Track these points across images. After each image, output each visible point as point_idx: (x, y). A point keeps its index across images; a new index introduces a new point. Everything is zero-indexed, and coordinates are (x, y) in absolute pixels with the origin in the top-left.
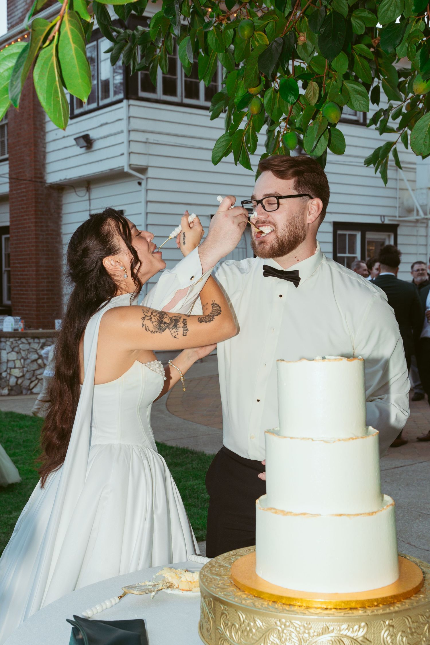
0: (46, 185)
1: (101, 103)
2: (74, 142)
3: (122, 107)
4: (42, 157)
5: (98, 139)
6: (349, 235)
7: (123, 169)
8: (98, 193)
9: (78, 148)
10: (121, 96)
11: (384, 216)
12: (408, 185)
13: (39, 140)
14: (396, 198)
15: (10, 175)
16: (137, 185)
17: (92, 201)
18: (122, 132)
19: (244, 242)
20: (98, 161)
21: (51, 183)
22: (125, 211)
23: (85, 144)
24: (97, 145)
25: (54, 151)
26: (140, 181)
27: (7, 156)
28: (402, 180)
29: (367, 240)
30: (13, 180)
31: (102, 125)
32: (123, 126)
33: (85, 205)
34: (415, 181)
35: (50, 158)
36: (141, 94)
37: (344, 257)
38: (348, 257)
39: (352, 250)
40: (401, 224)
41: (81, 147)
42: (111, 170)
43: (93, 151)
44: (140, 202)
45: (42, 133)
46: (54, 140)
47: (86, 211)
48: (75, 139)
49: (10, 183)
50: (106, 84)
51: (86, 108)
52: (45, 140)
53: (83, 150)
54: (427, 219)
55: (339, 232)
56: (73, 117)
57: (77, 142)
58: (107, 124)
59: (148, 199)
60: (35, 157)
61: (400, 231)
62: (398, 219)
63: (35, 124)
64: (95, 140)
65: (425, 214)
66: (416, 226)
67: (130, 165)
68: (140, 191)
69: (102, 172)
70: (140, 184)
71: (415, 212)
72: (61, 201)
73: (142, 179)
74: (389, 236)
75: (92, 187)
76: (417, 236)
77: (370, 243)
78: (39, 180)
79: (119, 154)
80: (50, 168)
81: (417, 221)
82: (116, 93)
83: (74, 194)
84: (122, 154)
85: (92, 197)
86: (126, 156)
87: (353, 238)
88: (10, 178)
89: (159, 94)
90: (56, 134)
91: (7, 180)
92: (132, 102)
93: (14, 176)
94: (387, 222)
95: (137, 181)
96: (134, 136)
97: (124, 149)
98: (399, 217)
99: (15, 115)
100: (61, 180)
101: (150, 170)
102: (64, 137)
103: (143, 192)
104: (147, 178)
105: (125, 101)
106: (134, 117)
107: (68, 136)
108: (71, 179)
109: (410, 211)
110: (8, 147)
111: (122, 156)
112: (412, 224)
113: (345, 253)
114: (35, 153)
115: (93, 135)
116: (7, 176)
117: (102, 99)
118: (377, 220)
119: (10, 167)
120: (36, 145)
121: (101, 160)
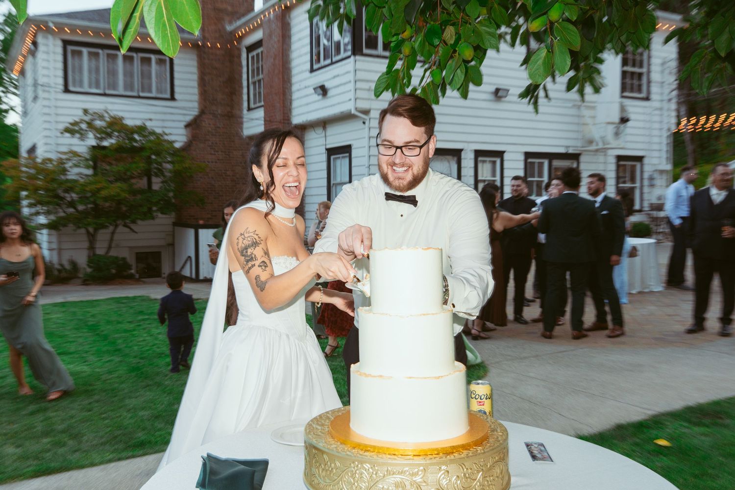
0: (292, 126)
1: (334, 60)
2: (313, 91)
3: (350, 62)
4: (289, 104)
5: (332, 88)
6: (539, 163)
7: (351, 112)
8: (332, 130)
9: (316, 96)
10: (349, 53)
11: (569, 147)
12: (589, 121)
13: (287, 91)
14: (578, 131)
15: (265, 118)
16: (362, 124)
17: (328, 138)
18: (350, 82)
19: (449, 169)
20: (331, 106)
21: (296, 125)
22: (353, 145)
23: (321, 92)
24: (330, 93)
25: (298, 98)
26: (365, 121)
27: (262, 103)
28: (583, 116)
29: (554, 167)
30: (267, 123)
31: (334, 77)
32: (351, 77)
33: (321, 141)
34: (594, 117)
35: (295, 104)
36: (365, 51)
37: (533, 181)
38: (537, 181)
39: (541, 175)
40: (584, 153)
41: (319, 95)
42: (342, 113)
43: (328, 98)
44: (364, 138)
45: (289, 85)
46: (298, 90)
47: (323, 145)
48: (315, 89)
49: (265, 125)
50: (338, 44)
51: (322, 63)
52: (291, 90)
53: (320, 97)
54: (605, 148)
55: (530, 160)
56: (312, 70)
57: (315, 91)
58: (338, 76)
59: (370, 135)
60: (284, 103)
61: (582, 159)
62: (579, 149)
63: (283, 78)
64: (329, 89)
65: (604, 144)
66: (595, 155)
67: (356, 109)
68: (365, 128)
69: (335, 114)
70: (364, 123)
71: (594, 144)
72: (304, 138)
73: (366, 120)
74: (572, 163)
75: (327, 126)
76: (596, 163)
77: (557, 169)
78: (286, 122)
79: (348, 99)
80: (295, 112)
81: (597, 151)
82: (345, 50)
83: (314, 132)
84: (350, 100)
85: (327, 135)
86: (353, 101)
87: (541, 165)
88: (265, 121)
89: (380, 50)
90: (300, 85)
91: (263, 122)
92: (358, 57)
93: (268, 119)
94: (571, 151)
95: (362, 122)
96: (359, 85)
97: (351, 95)
98: (583, 147)
99: (269, 71)
100: (303, 121)
101: (371, 111)
102: (306, 87)
103: (367, 130)
104: (370, 119)
105: (352, 57)
106: (360, 70)
107: (309, 87)
108: (310, 121)
109: (591, 142)
110: (264, 97)
111: (350, 102)
112: (592, 153)
113: (534, 177)
114: (283, 101)
115: (327, 85)
116: (263, 119)
117: (335, 56)
118: (562, 150)
119: (265, 113)
120: (284, 94)
121: (334, 105)
